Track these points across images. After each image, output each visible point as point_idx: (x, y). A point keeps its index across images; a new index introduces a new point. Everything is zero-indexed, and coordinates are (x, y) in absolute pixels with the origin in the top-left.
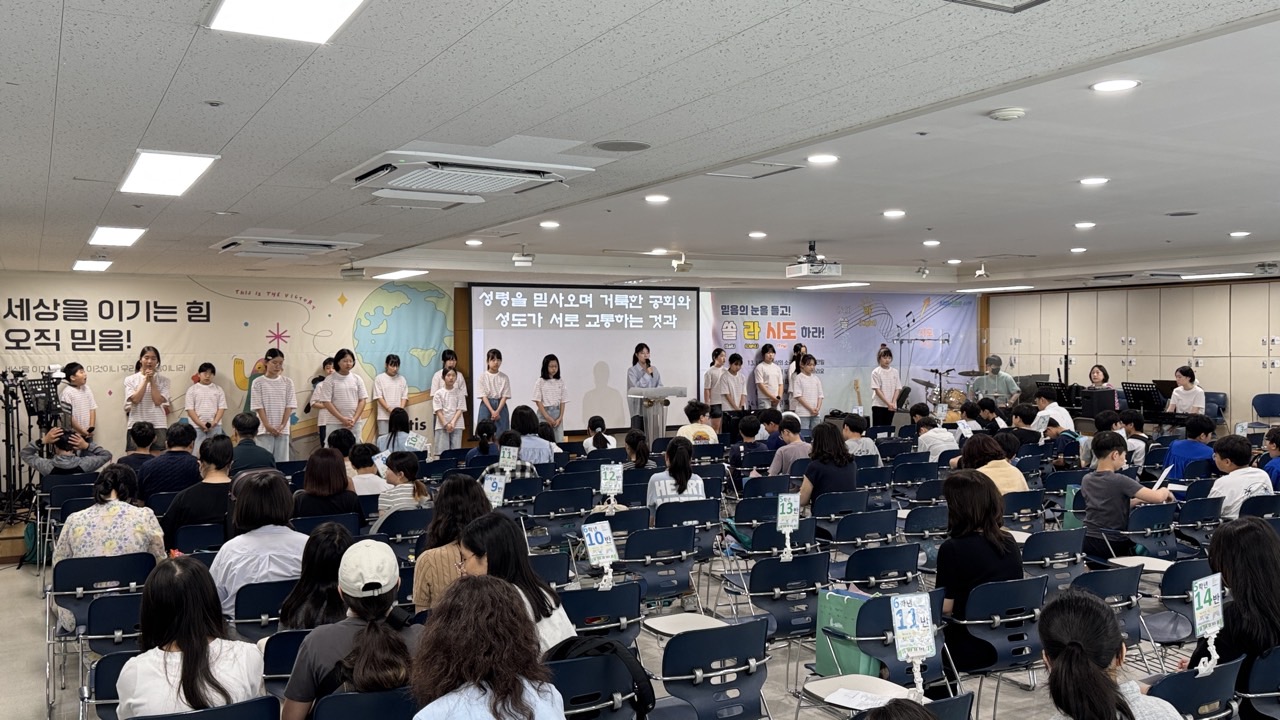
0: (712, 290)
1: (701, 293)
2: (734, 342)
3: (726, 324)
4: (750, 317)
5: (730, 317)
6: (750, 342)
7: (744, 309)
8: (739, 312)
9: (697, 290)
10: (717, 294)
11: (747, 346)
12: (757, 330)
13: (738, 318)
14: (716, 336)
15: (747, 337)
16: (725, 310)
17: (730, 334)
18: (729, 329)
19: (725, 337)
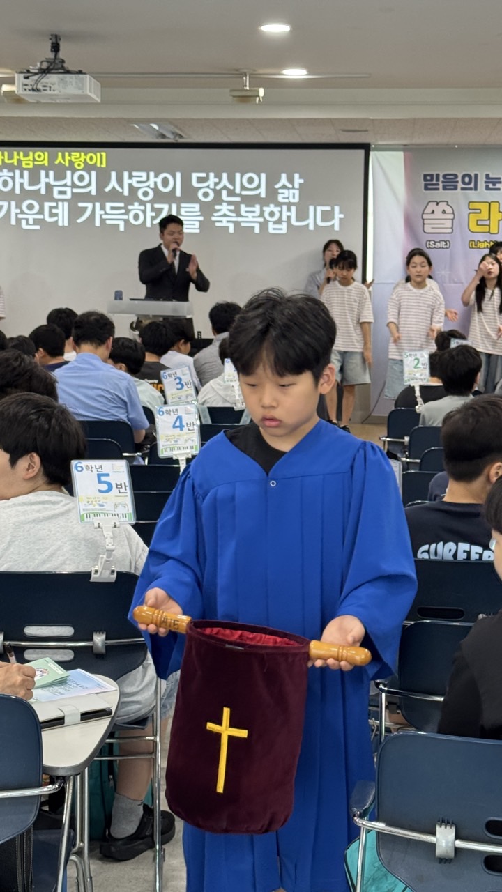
0: (405, 148)
1: (372, 154)
2: (447, 237)
3: (432, 206)
4: (481, 194)
5: (441, 194)
6: (481, 237)
7: (470, 181)
8: (460, 185)
9: (366, 147)
10: (414, 154)
11: (474, 244)
12: (496, 216)
13: (458, 197)
14: (410, 225)
15: (474, 227)
16: (430, 182)
17: (438, 222)
18: (438, 214)
19: (428, 229)
